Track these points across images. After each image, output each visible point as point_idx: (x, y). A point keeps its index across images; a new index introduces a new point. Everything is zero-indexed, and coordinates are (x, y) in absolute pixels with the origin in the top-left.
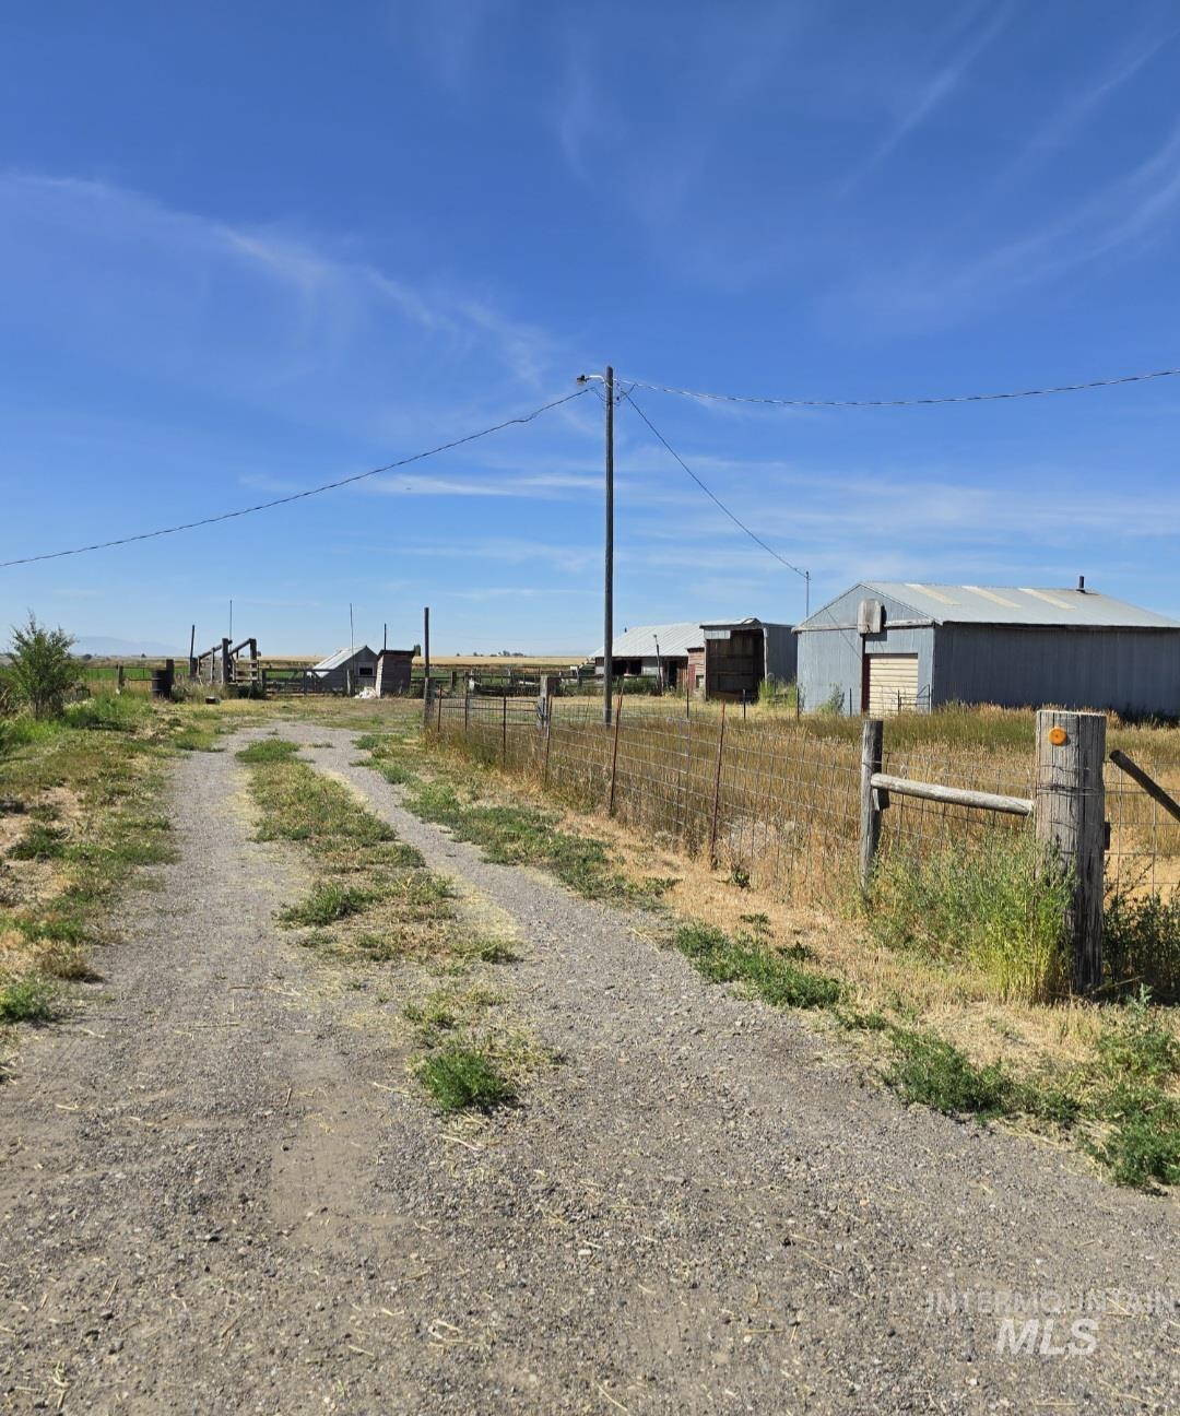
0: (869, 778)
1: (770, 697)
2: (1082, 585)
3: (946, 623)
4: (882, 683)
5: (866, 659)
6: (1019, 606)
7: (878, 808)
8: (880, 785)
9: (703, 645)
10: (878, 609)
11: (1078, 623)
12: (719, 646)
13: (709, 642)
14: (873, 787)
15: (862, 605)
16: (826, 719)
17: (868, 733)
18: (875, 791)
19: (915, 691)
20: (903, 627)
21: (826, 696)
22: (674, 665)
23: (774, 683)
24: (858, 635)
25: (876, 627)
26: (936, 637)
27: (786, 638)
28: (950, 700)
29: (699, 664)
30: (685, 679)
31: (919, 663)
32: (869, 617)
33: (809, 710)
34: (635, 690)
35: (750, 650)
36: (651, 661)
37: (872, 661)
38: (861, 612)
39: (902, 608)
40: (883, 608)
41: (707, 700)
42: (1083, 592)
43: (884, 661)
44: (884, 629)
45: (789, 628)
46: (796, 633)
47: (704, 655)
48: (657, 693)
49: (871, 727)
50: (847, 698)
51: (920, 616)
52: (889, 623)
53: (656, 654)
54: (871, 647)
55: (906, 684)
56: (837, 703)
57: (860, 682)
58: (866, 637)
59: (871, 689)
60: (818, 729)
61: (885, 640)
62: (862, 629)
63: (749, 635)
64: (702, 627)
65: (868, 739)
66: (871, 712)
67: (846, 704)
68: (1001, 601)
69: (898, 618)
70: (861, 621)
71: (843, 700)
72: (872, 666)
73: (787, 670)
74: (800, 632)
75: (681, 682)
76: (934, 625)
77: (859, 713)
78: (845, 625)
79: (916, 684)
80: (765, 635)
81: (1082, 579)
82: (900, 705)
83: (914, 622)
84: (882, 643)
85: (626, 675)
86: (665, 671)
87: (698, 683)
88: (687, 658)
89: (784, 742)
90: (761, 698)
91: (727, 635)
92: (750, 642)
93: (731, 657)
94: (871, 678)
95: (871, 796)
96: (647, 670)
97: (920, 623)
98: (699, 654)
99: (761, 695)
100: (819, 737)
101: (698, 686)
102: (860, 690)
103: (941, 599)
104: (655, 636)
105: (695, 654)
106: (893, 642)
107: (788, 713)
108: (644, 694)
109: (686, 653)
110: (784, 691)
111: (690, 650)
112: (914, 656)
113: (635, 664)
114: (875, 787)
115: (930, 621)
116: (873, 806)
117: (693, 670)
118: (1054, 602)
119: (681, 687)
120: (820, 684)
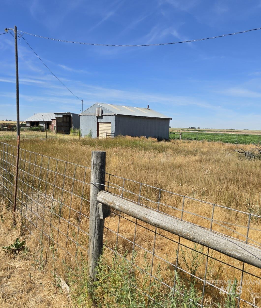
0: (96, 195)
1: (73, 133)
2: (148, 108)
3: (118, 115)
4: (102, 130)
5: (98, 123)
6: (134, 111)
7: (102, 217)
8: (104, 202)
9: (55, 118)
10: (101, 111)
11: (148, 116)
12: (60, 119)
13: (57, 118)
14: (98, 202)
15: (97, 109)
16: (87, 139)
17: (95, 162)
18: (100, 205)
19: (110, 132)
20: (107, 115)
21: (88, 133)
22: (48, 124)
23: (74, 129)
24: (96, 117)
25: (100, 115)
26: (116, 118)
27: (77, 117)
28: (119, 134)
29: (54, 124)
30: (51, 127)
31: (112, 125)
32: (98, 112)
33: (83, 137)
34: (37, 130)
35: (68, 120)
36: (42, 122)
37: (99, 124)
38: (96, 111)
39: (107, 110)
40: (102, 110)
41: (56, 133)
42: (148, 109)
43: (102, 124)
44: (102, 116)
45: (78, 115)
46: (80, 116)
47: (55, 121)
48: (43, 131)
49: (97, 156)
50: (93, 133)
51: (111, 112)
52: (103, 114)
53: (43, 121)
54: (99, 120)
55: (108, 130)
56: (90, 135)
57: (97, 129)
58: (98, 117)
59: (99, 131)
60: (84, 142)
61: (103, 118)
62: (97, 115)
63: (67, 116)
64: (55, 114)
65: (95, 165)
66: (99, 137)
67: (93, 135)
68: (131, 110)
69: (106, 113)
70: (96, 113)
71: (92, 134)
72: (99, 125)
73: (78, 126)
74: (81, 116)
75: (50, 128)
76: (115, 115)
77: (96, 138)
78: (92, 114)
79: (111, 130)
80: (72, 116)
81: (148, 106)
82: (107, 135)
83: (110, 114)
84: (102, 119)
85: (35, 126)
86: (46, 125)
87: (54, 128)
88: (51, 122)
89: (73, 146)
90: (71, 133)
91: (61, 116)
92: (68, 118)
93: (63, 122)
94: (99, 128)
95: (97, 209)
96: (41, 125)
97: (111, 114)
98: (54, 121)
99: (71, 132)
100: (85, 145)
101: (54, 129)
102: (97, 131)
103: (117, 109)
104: (42, 116)
105: (53, 121)
106: (105, 119)
107: (77, 137)
108: (40, 131)
109: (51, 121)
110: (77, 131)
111: (52, 120)
112: (110, 123)
113: (37, 123)
114: (100, 202)
115: (114, 114)
116: (99, 216)
117: (53, 125)
118: (143, 111)
119: (50, 129)
120: (86, 130)
